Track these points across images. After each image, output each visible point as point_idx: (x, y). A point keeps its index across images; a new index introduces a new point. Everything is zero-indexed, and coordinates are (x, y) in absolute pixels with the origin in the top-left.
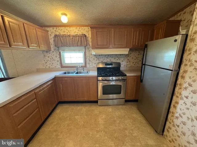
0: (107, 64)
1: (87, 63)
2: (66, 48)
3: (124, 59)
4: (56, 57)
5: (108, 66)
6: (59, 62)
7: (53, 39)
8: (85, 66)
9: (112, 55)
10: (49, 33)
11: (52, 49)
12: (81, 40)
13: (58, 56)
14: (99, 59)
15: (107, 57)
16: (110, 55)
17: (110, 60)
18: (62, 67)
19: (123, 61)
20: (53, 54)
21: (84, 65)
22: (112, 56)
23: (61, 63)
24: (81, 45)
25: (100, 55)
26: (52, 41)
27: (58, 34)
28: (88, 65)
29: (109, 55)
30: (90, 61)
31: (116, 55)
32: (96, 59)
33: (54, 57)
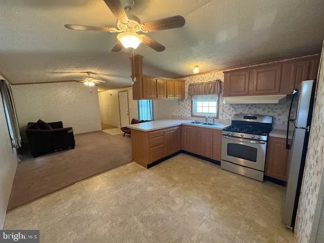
0: (246, 117)
1: (220, 114)
2: (197, 96)
3: (283, 112)
4: (189, 105)
5: (248, 120)
6: (190, 111)
7: (188, 88)
8: (217, 118)
9: (259, 104)
10: (186, 82)
11: (186, 98)
12: (214, 87)
13: (190, 105)
14: (237, 109)
15: (249, 107)
16: (255, 104)
17: (255, 112)
18: (192, 116)
19: (280, 115)
20: (186, 103)
21: (216, 116)
22: (260, 106)
23: (192, 112)
24: (214, 93)
25: (238, 104)
26: (187, 90)
27: (193, 83)
28: (220, 117)
29: (253, 104)
30: (223, 111)
31: (266, 104)
32: (232, 109)
33: (186, 105)
